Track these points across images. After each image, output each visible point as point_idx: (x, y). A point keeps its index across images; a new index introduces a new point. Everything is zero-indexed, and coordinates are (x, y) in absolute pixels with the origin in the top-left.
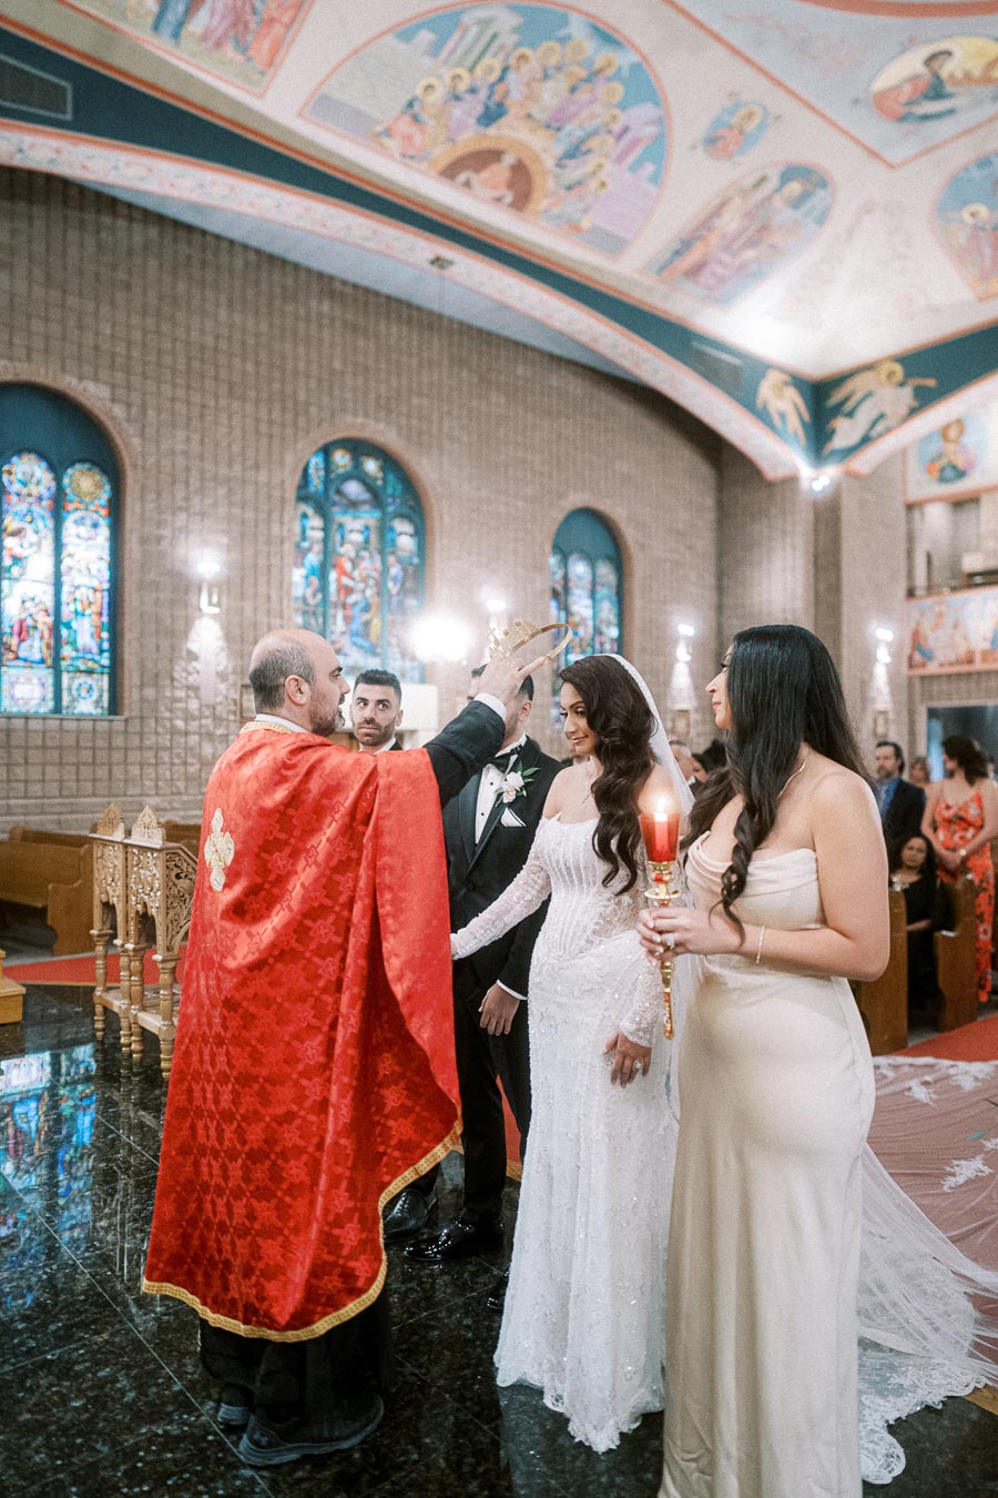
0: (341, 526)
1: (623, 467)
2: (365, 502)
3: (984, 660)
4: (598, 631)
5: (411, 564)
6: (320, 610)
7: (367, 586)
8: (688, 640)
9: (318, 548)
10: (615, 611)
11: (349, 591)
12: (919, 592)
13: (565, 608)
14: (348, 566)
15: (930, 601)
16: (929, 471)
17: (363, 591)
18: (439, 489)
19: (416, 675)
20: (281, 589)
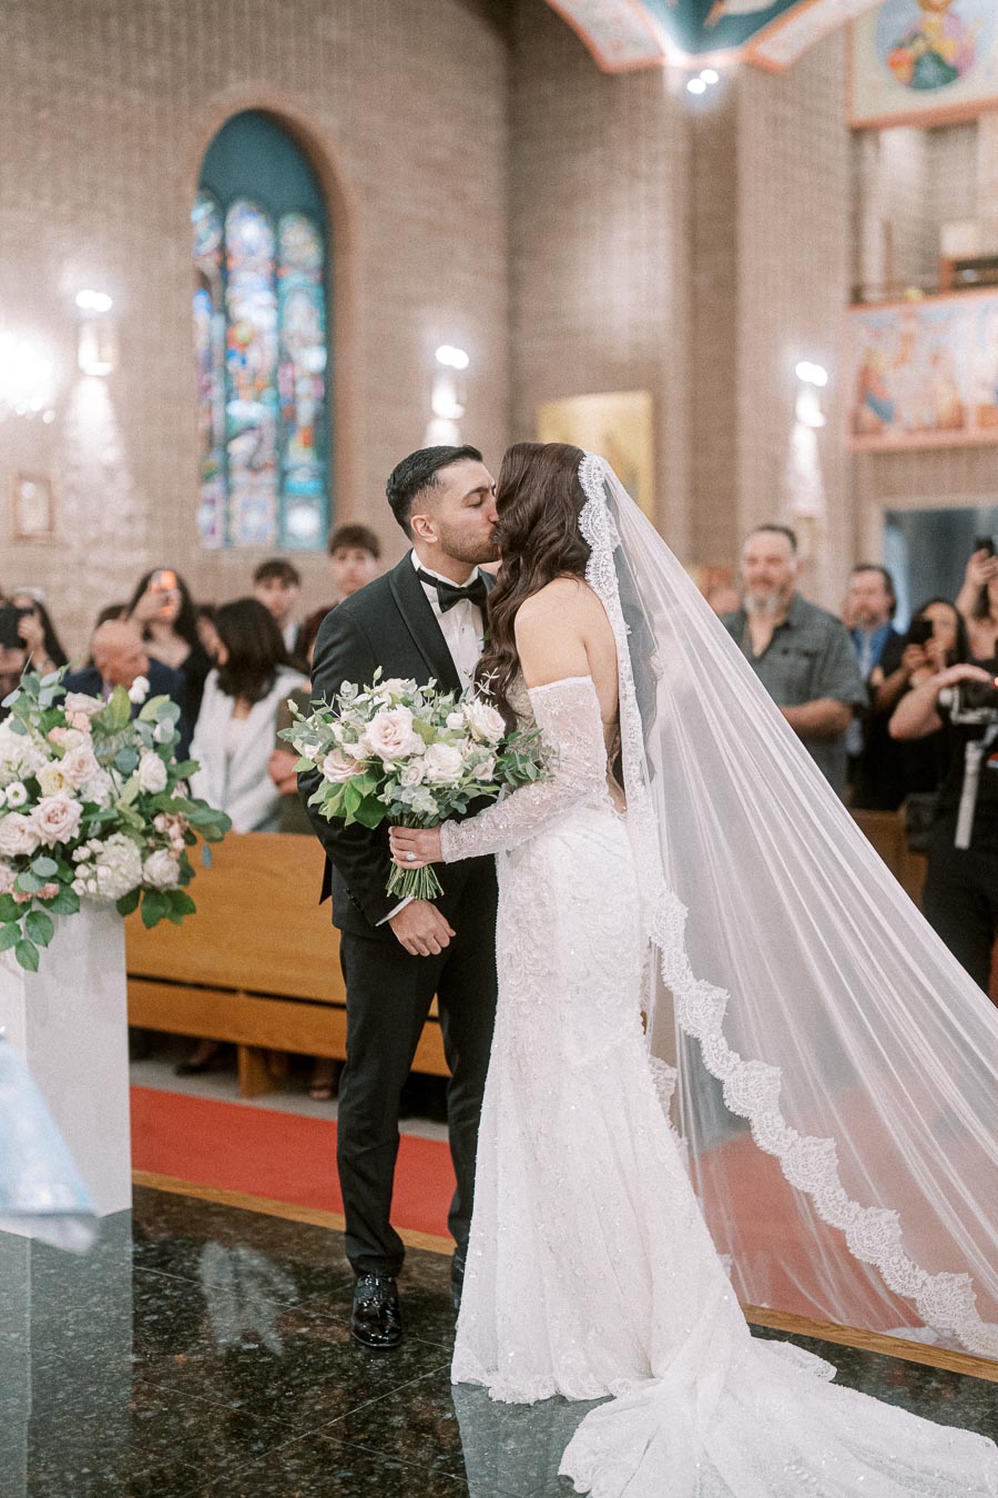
1: (331, 29)
3: (983, 424)
4: (284, 358)
8: (457, 378)
10: (318, 316)
12: (872, 295)
13: (223, 309)
15: (889, 314)
16: (893, 65)
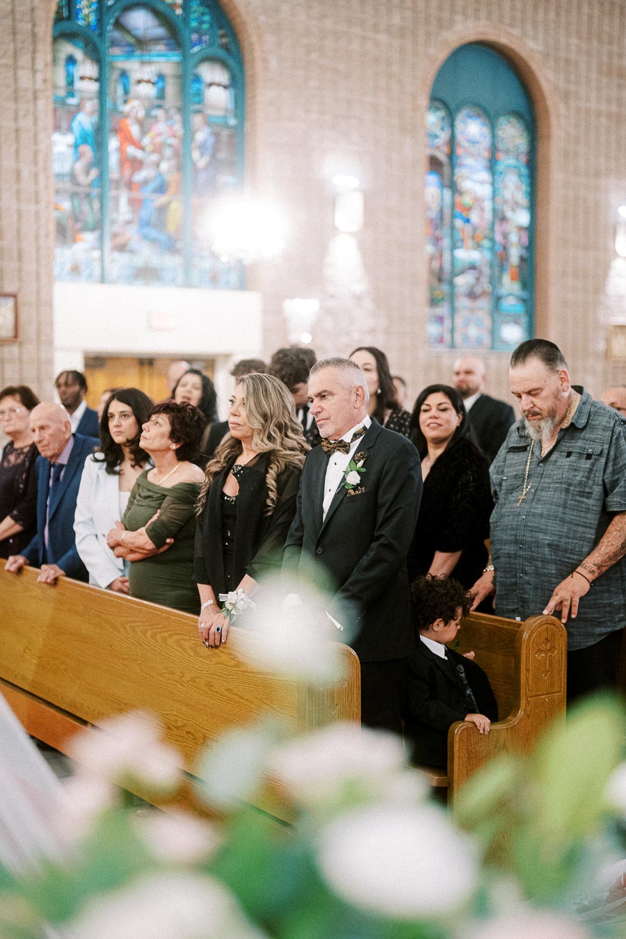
0: (124, 74)
2: (156, 40)
4: (499, 217)
5: (226, 126)
6: (95, 192)
7: (162, 159)
9: (90, 106)
10: (525, 187)
11: (137, 164)
13: (451, 185)
14: (135, 130)
17: (158, 165)
18: (262, 18)
19: (234, 278)
20: (36, 163)
